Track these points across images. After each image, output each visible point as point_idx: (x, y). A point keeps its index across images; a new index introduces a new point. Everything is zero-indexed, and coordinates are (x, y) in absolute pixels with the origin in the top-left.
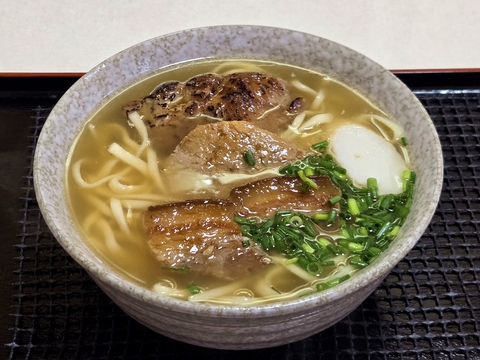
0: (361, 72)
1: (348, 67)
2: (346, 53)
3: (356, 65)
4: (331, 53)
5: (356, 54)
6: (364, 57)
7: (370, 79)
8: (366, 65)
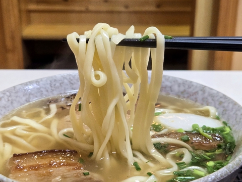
0: (190, 90)
1: (182, 89)
2: (180, 81)
3: (187, 86)
4: (171, 82)
5: (186, 81)
6: (191, 82)
7: (196, 93)
8: (193, 85)
